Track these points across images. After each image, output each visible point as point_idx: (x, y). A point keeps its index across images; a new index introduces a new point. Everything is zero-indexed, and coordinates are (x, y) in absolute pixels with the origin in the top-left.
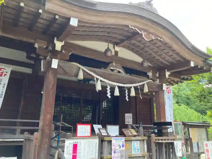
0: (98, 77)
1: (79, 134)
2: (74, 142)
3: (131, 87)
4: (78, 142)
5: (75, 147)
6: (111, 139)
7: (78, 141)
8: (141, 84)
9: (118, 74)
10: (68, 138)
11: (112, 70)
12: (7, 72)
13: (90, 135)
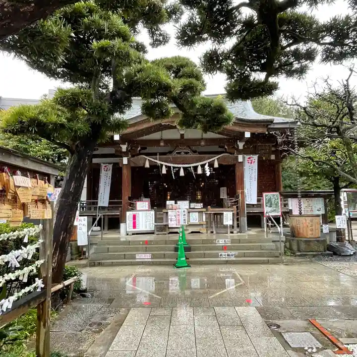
0: (162, 163)
1: (138, 208)
3: (198, 166)
5: (134, 217)
7: (137, 212)
8: (212, 159)
9: (186, 155)
10: (128, 210)
11: (179, 153)
12: (110, 168)
13: (147, 208)
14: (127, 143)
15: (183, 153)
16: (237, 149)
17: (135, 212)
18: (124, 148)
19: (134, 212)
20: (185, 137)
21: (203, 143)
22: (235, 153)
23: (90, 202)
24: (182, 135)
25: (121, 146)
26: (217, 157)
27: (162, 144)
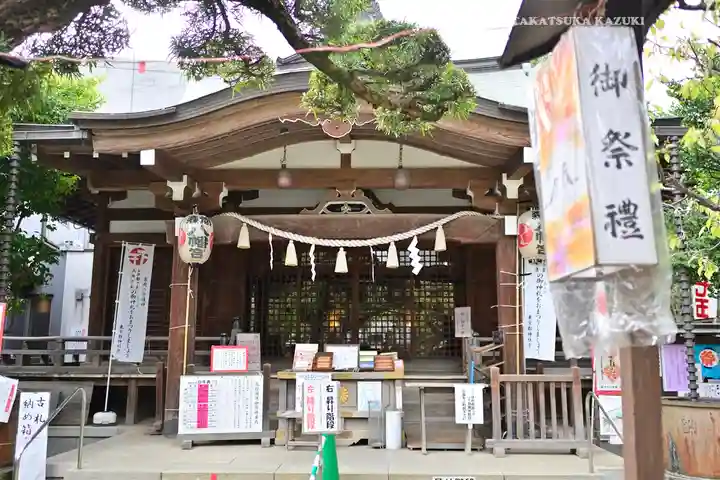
0: (287, 235)
1: (217, 365)
2: (200, 382)
3: (389, 244)
4: (209, 381)
6: (293, 377)
7: (211, 378)
8: (428, 228)
9: (354, 215)
11: (336, 208)
12: (146, 255)
13: (243, 367)
14: (185, 177)
15: (346, 209)
16: (502, 199)
17: (206, 378)
18: (178, 189)
19: (202, 378)
20: (355, 163)
21: (401, 181)
22: (497, 212)
23: (98, 342)
24: (346, 159)
25: (170, 184)
26: (444, 221)
27: (284, 181)
